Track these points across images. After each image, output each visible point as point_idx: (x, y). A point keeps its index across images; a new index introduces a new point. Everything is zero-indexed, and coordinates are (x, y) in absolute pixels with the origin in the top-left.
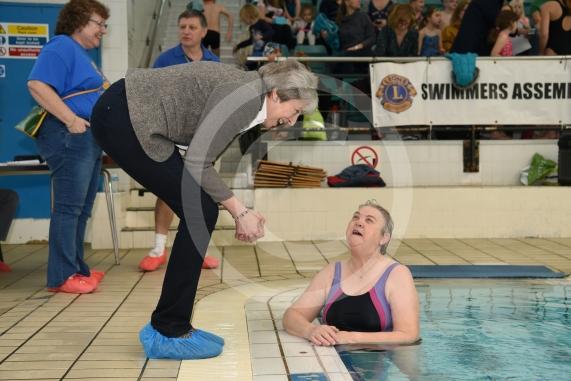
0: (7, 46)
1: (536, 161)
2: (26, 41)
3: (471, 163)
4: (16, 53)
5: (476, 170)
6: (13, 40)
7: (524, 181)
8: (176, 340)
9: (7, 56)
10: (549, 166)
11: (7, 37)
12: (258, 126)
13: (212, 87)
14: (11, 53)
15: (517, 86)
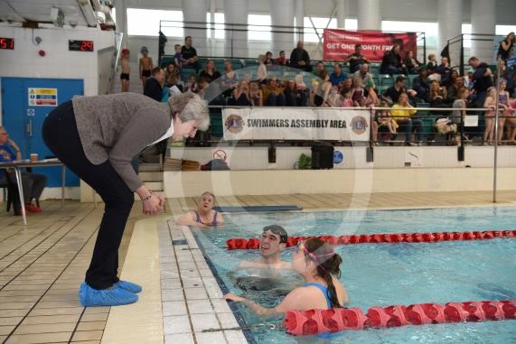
0: (35, 100)
1: (303, 157)
2: (45, 97)
3: (272, 158)
4: (41, 103)
5: (275, 162)
6: (38, 97)
7: (297, 167)
8: (103, 292)
9: (36, 105)
10: (308, 159)
11: (35, 95)
12: (166, 140)
13: (136, 111)
14: (38, 103)
15: (293, 121)
